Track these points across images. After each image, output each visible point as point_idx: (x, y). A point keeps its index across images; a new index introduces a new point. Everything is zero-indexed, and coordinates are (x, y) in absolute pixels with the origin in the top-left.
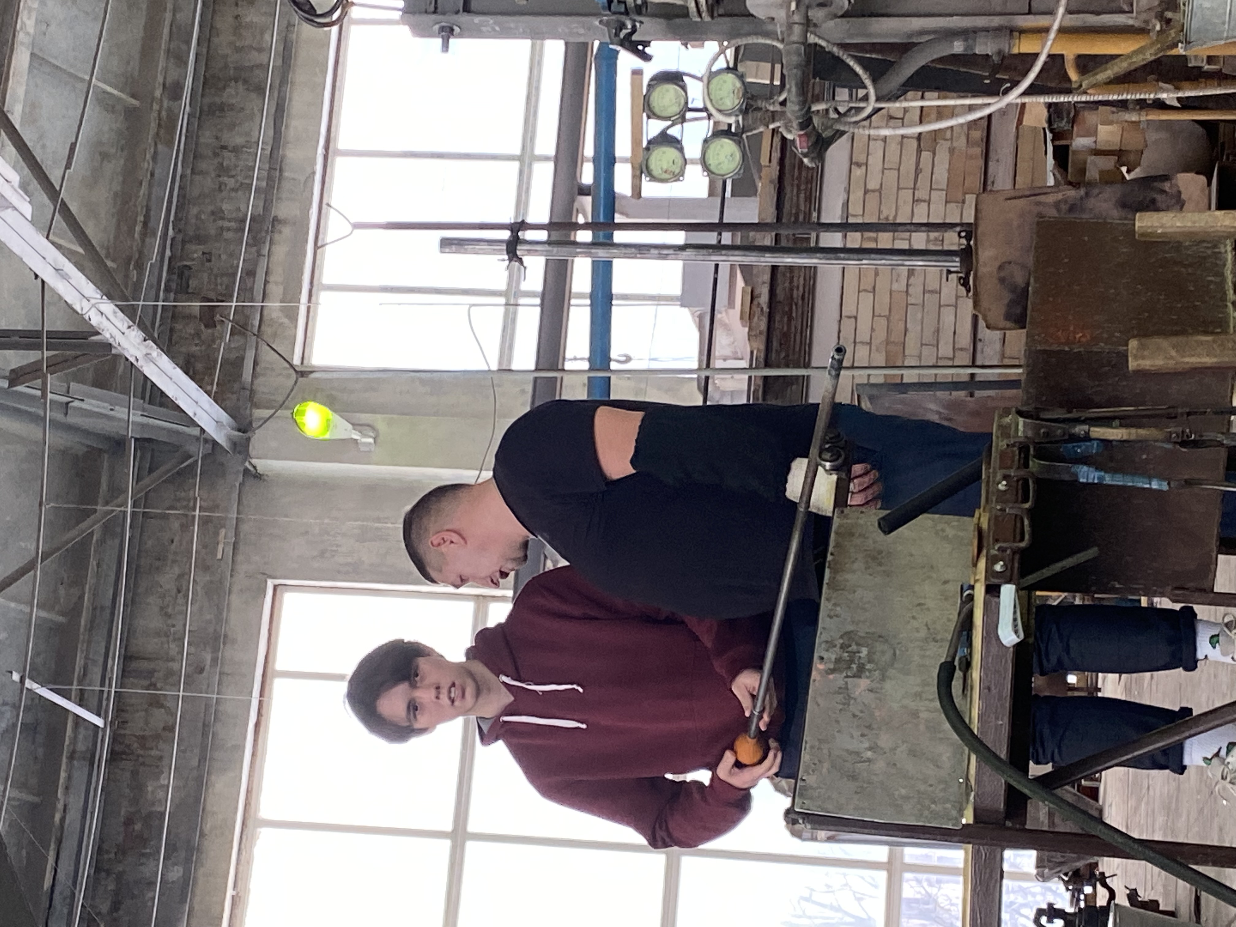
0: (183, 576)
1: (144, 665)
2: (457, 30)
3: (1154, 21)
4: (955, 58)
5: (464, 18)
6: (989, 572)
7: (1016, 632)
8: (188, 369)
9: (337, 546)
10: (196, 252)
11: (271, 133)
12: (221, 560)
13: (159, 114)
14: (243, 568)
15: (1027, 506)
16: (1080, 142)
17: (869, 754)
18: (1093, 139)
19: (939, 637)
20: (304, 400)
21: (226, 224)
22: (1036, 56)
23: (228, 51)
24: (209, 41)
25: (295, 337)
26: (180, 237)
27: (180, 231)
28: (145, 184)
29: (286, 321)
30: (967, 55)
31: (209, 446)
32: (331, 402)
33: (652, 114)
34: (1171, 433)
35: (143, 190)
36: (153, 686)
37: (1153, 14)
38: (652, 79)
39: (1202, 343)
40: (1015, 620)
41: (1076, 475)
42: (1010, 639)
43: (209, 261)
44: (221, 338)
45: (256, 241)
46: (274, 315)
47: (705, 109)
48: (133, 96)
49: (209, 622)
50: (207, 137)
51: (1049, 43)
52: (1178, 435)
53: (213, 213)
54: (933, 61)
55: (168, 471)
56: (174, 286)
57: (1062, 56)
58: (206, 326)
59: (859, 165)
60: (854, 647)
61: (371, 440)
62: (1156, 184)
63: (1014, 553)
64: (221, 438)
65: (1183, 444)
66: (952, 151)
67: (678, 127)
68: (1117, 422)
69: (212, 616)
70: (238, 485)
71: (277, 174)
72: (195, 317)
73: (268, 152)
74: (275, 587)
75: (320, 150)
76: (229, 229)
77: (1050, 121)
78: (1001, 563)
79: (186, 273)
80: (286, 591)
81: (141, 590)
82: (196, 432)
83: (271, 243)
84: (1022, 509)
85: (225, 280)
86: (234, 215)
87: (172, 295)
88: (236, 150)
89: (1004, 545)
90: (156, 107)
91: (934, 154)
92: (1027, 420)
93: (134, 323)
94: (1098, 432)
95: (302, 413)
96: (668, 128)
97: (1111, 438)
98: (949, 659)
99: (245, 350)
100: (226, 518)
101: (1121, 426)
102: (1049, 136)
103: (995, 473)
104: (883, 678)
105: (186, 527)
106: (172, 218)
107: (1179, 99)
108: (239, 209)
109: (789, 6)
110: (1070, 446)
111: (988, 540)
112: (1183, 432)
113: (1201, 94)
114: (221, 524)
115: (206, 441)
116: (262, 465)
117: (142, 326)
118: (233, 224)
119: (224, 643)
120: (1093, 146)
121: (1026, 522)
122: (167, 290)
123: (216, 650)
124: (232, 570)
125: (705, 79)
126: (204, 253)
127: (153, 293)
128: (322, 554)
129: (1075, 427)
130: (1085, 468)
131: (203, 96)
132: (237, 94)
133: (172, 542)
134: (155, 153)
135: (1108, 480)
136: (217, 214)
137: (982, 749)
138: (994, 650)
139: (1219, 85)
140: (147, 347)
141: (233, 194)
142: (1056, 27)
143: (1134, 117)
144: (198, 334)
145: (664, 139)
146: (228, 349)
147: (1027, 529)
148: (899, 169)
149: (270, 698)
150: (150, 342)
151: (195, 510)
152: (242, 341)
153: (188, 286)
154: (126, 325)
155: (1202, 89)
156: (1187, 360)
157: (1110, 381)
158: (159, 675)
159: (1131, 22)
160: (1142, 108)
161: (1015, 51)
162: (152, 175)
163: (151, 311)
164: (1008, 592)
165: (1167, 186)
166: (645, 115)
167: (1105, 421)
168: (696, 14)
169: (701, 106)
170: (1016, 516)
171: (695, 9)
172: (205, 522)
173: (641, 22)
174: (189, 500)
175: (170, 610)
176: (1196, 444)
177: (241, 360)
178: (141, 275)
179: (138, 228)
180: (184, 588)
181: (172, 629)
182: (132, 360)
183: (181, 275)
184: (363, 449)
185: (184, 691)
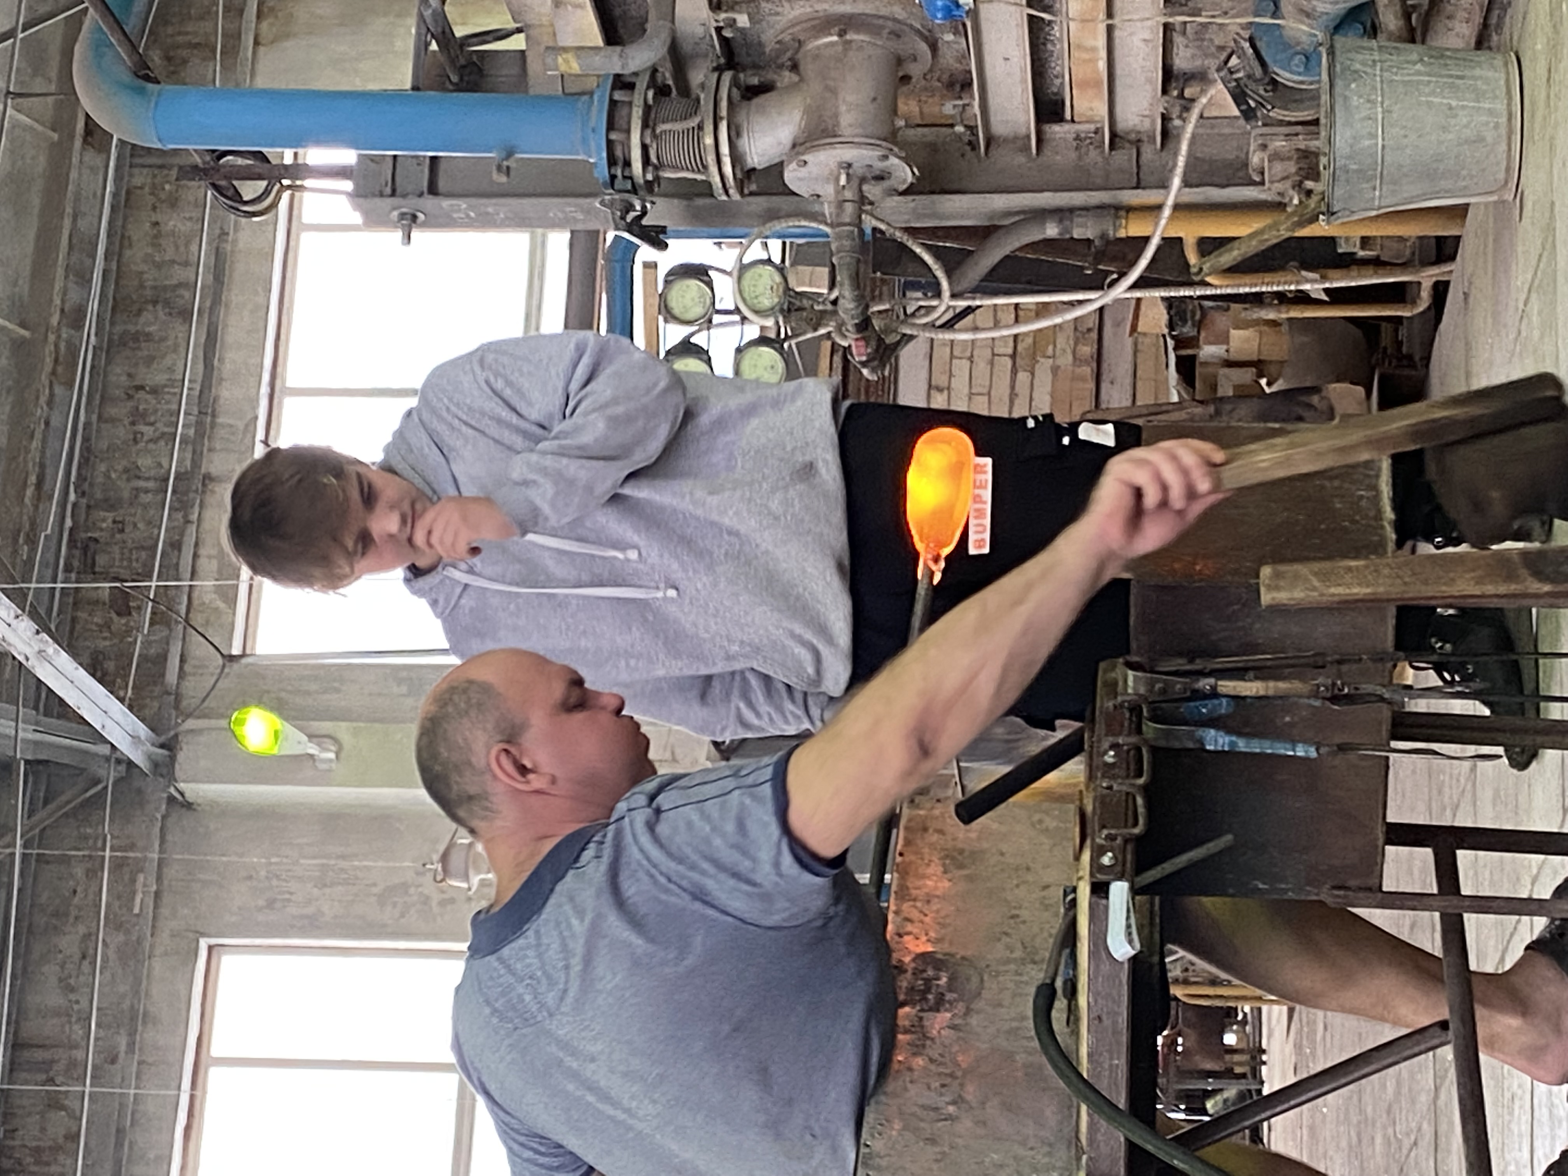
0: (90, 937)
1: (39, 1055)
2: (421, 217)
3: (1291, 192)
4: (1048, 243)
5: (429, 202)
6: (1096, 866)
7: (1130, 942)
8: (95, 669)
9: (291, 893)
10: (104, 520)
11: (201, 367)
12: (138, 915)
13: (56, 346)
14: (168, 926)
15: (1141, 781)
16: (1208, 351)
17: (951, 1109)
18: (1225, 347)
19: (1037, 958)
20: (245, 704)
21: (142, 484)
22: (1146, 240)
23: (144, 267)
24: (120, 255)
25: (233, 624)
26: (84, 501)
27: (83, 494)
28: (38, 435)
29: (221, 605)
30: (1063, 240)
31: (122, 768)
32: (280, 708)
33: (671, 317)
34: (1318, 686)
35: (35, 444)
36: (51, 1081)
37: (1288, 184)
38: (669, 274)
39: (1349, 569)
40: (1129, 926)
41: (1201, 742)
42: (1123, 951)
43: (122, 531)
44: (139, 629)
45: (182, 505)
46: (207, 598)
47: (737, 311)
48: (23, 325)
49: (123, 996)
50: (118, 375)
51: (1163, 222)
52: (1327, 689)
53: (126, 470)
54: (1020, 249)
55: (68, 802)
56: (76, 563)
57: (1180, 239)
58: (119, 614)
59: (940, 390)
60: (930, 973)
61: (332, 756)
62: (1304, 398)
63: (1126, 841)
64: (138, 758)
65: (1334, 699)
66: (1055, 370)
67: (705, 333)
68: (1251, 674)
69: (128, 988)
70: (159, 816)
71: (209, 419)
72: (104, 604)
73: (197, 393)
74: (210, 948)
75: (264, 390)
76: (147, 491)
77: (1171, 326)
78: (1110, 854)
79: (92, 545)
80: (226, 953)
81: (35, 955)
82: (105, 750)
83: (201, 506)
84: (1133, 785)
85: (144, 555)
86: (152, 473)
87: (73, 576)
88: (155, 391)
89: (1113, 832)
90: (52, 337)
91: (1033, 374)
92: (1139, 674)
93: (23, 610)
94: (1228, 686)
95: (241, 722)
96: (692, 334)
97: (1244, 694)
98: (1048, 981)
99: (168, 644)
100: (145, 859)
101: (1257, 678)
102: (1171, 343)
103: (1099, 741)
104: (968, 1011)
105: (94, 873)
106: (73, 479)
107: (1326, 291)
108: (160, 465)
109: (837, 179)
110: (1192, 704)
111: (1094, 824)
112: (1334, 684)
113: (1353, 284)
114: (139, 867)
115: (119, 762)
116: (192, 790)
117: (34, 615)
118: (151, 485)
119: (144, 1023)
120: (1225, 355)
121: (1140, 801)
122: (68, 569)
123: (132, 1034)
124: (153, 927)
125: (735, 274)
126: (114, 522)
127: (49, 572)
128: (271, 904)
129: (1198, 680)
130: (1212, 732)
131: (112, 323)
132: (156, 318)
133: (75, 892)
134: (52, 395)
135: (1242, 745)
136: (133, 472)
137: (1092, 1096)
138: (1105, 967)
139: (1376, 273)
140: (41, 640)
141: (151, 446)
142: (1170, 202)
143: (1271, 315)
144: (108, 625)
145: (687, 348)
146: (147, 644)
147: (1141, 810)
148: (989, 394)
149: (204, 1092)
150: (45, 636)
151: (104, 850)
152: (165, 633)
153: (94, 564)
154: (12, 615)
155: (1353, 278)
156: (1333, 590)
157: (1240, 624)
158: (61, 1066)
159: (1263, 196)
160: (1281, 302)
161: (1122, 234)
162: (47, 423)
163: (46, 598)
164: (1119, 890)
165: (1315, 399)
166: (661, 318)
167: (1238, 673)
168: (721, 191)
169: (732, 307)
170: (1128, 794)
171: (720, 185)
172: (118, 865)
173: (653, 203)
174: (96, 839)
175: (72, 981)
176: (1350, 699)
177: (163, 658)
178: (33, 550)
179: (30, 492)
180: (91, 951)
181: (76, 1007)
182: (21, 658)
183: (85, 549)
184: (322, 766)
185: (92, 1085)
